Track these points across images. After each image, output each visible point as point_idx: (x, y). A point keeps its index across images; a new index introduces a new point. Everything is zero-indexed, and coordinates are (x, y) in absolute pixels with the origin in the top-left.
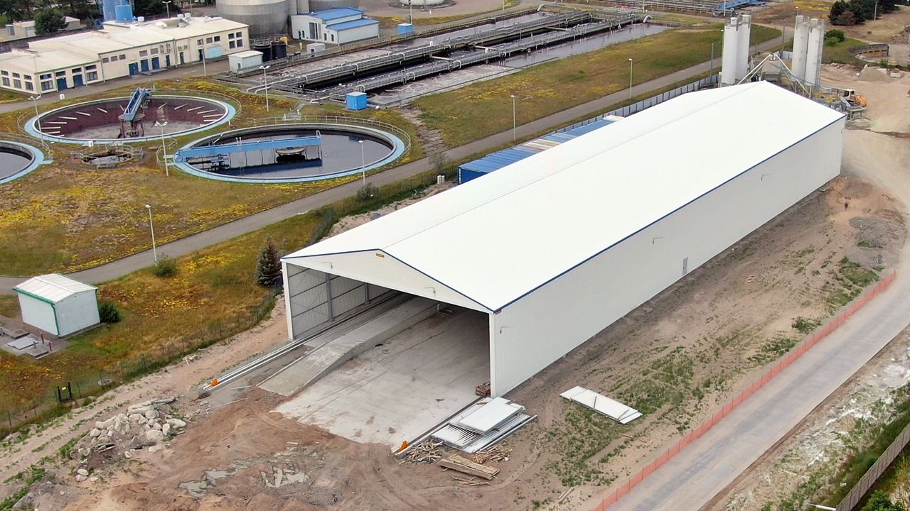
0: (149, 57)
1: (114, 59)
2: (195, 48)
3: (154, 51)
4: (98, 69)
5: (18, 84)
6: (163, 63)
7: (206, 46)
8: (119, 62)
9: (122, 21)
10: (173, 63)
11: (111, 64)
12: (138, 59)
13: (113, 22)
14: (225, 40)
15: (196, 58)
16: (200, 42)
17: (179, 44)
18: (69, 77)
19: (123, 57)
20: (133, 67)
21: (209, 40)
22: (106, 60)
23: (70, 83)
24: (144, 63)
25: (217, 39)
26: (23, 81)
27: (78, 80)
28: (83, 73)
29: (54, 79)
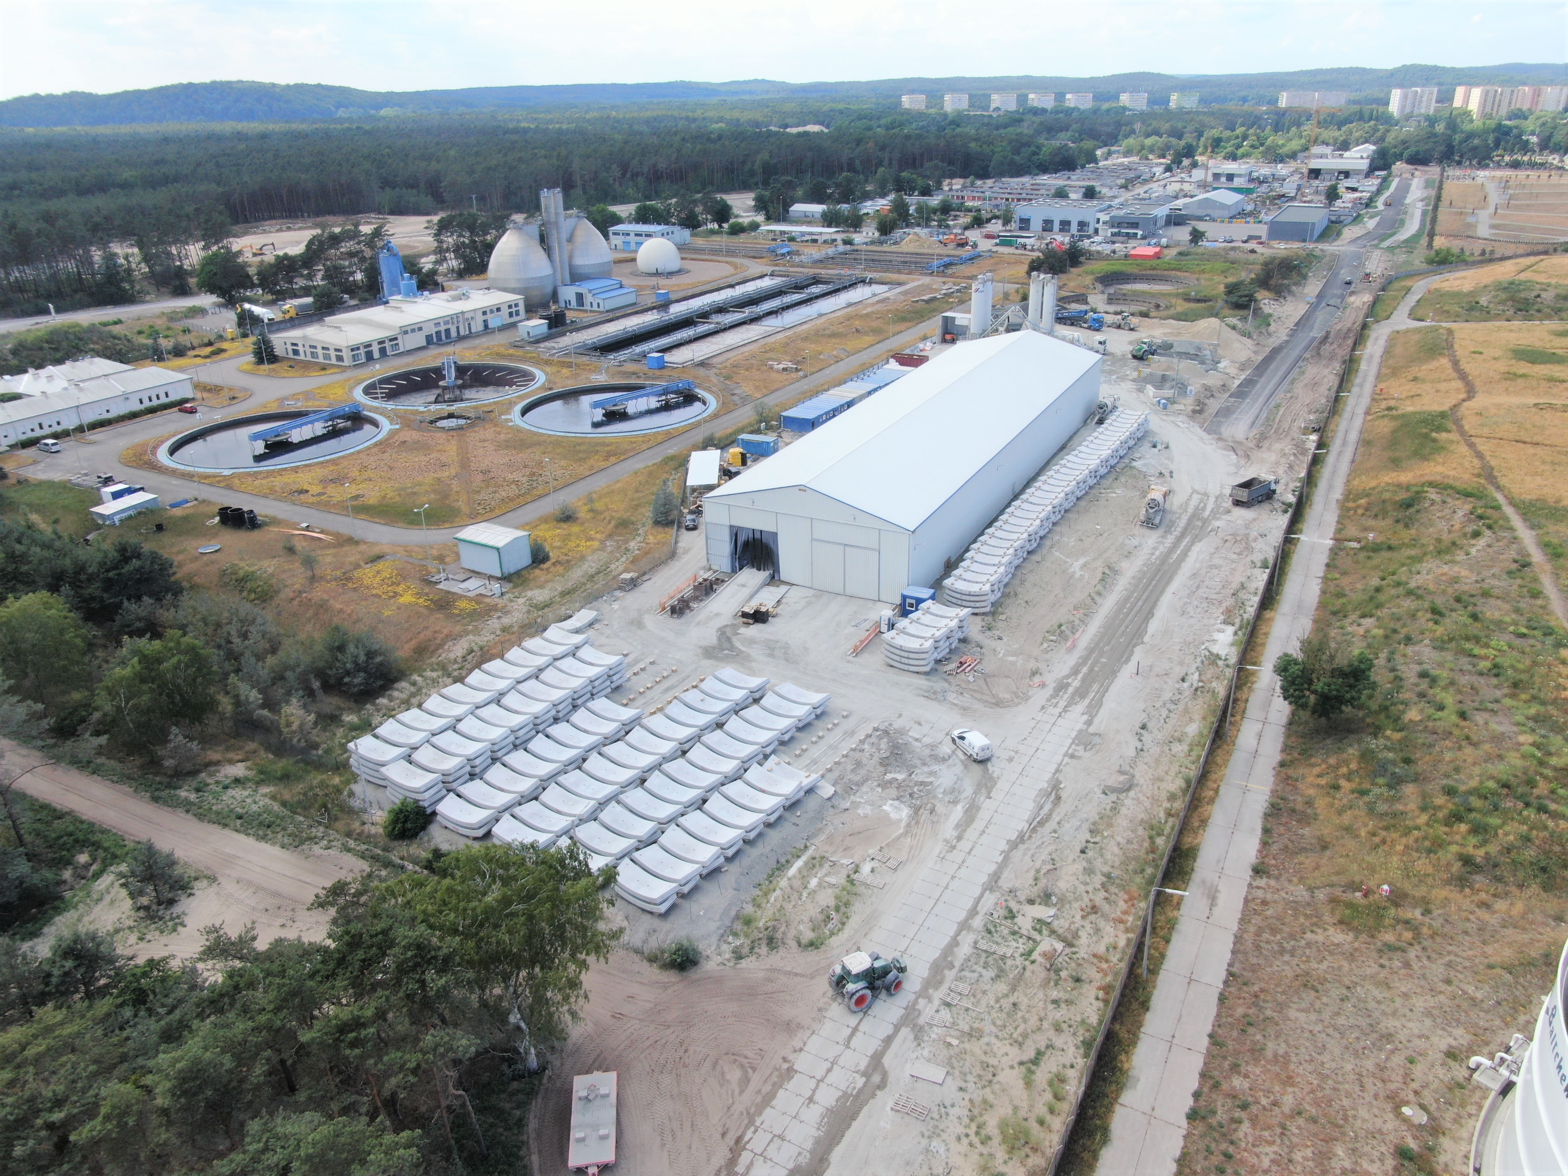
0: (442, 328)
1: (413, 331)
2: (480, 318)
3: (447, 323)
4: (400, 341)
5: (327, 357)
6: (454, 334)
7: (489, 316)
8: (418, 334)
9: (407, 295)
10: (462, 333)
11: (410, 335)
12: (433, 331)
13: (399, 297)
14: (505, 311)
15: (481, 327)
16: (484, 313)
17: (467, 316)
18: (375, 349)
19: (420, 329)
20: (429, 339)
21: (492, 311)
22: (406, 332)
23: (376, 355)
24: (438, 333)
25: (498, 310)
26: (333, 354)
27: (383, 351)
28: (387, 345)
29: (362, 351)
